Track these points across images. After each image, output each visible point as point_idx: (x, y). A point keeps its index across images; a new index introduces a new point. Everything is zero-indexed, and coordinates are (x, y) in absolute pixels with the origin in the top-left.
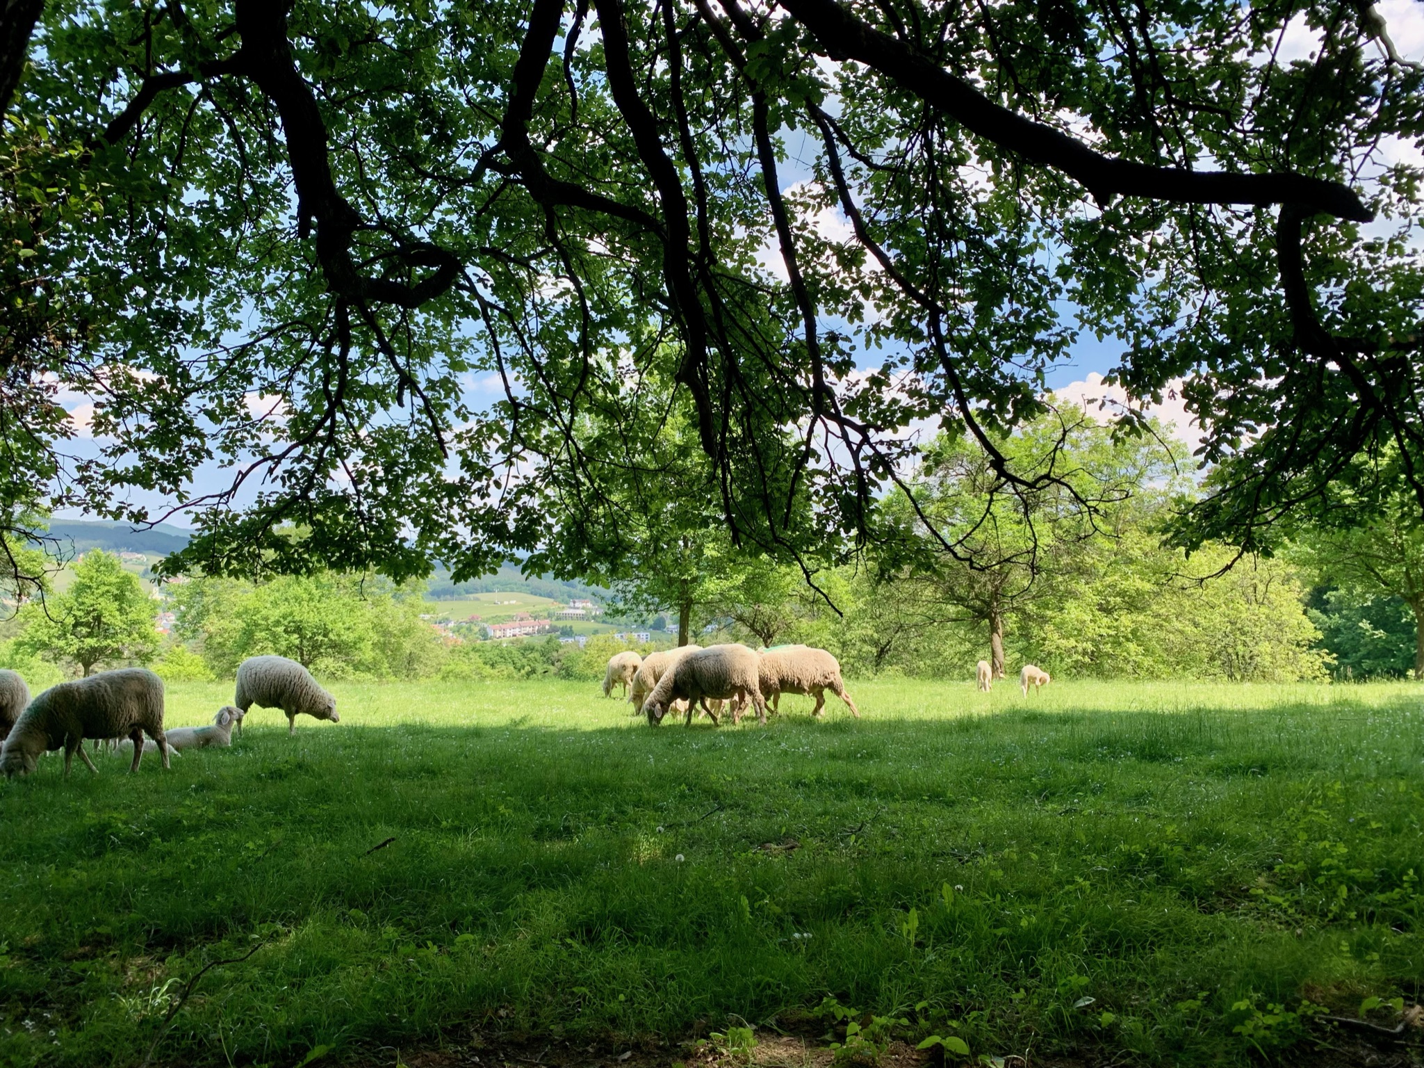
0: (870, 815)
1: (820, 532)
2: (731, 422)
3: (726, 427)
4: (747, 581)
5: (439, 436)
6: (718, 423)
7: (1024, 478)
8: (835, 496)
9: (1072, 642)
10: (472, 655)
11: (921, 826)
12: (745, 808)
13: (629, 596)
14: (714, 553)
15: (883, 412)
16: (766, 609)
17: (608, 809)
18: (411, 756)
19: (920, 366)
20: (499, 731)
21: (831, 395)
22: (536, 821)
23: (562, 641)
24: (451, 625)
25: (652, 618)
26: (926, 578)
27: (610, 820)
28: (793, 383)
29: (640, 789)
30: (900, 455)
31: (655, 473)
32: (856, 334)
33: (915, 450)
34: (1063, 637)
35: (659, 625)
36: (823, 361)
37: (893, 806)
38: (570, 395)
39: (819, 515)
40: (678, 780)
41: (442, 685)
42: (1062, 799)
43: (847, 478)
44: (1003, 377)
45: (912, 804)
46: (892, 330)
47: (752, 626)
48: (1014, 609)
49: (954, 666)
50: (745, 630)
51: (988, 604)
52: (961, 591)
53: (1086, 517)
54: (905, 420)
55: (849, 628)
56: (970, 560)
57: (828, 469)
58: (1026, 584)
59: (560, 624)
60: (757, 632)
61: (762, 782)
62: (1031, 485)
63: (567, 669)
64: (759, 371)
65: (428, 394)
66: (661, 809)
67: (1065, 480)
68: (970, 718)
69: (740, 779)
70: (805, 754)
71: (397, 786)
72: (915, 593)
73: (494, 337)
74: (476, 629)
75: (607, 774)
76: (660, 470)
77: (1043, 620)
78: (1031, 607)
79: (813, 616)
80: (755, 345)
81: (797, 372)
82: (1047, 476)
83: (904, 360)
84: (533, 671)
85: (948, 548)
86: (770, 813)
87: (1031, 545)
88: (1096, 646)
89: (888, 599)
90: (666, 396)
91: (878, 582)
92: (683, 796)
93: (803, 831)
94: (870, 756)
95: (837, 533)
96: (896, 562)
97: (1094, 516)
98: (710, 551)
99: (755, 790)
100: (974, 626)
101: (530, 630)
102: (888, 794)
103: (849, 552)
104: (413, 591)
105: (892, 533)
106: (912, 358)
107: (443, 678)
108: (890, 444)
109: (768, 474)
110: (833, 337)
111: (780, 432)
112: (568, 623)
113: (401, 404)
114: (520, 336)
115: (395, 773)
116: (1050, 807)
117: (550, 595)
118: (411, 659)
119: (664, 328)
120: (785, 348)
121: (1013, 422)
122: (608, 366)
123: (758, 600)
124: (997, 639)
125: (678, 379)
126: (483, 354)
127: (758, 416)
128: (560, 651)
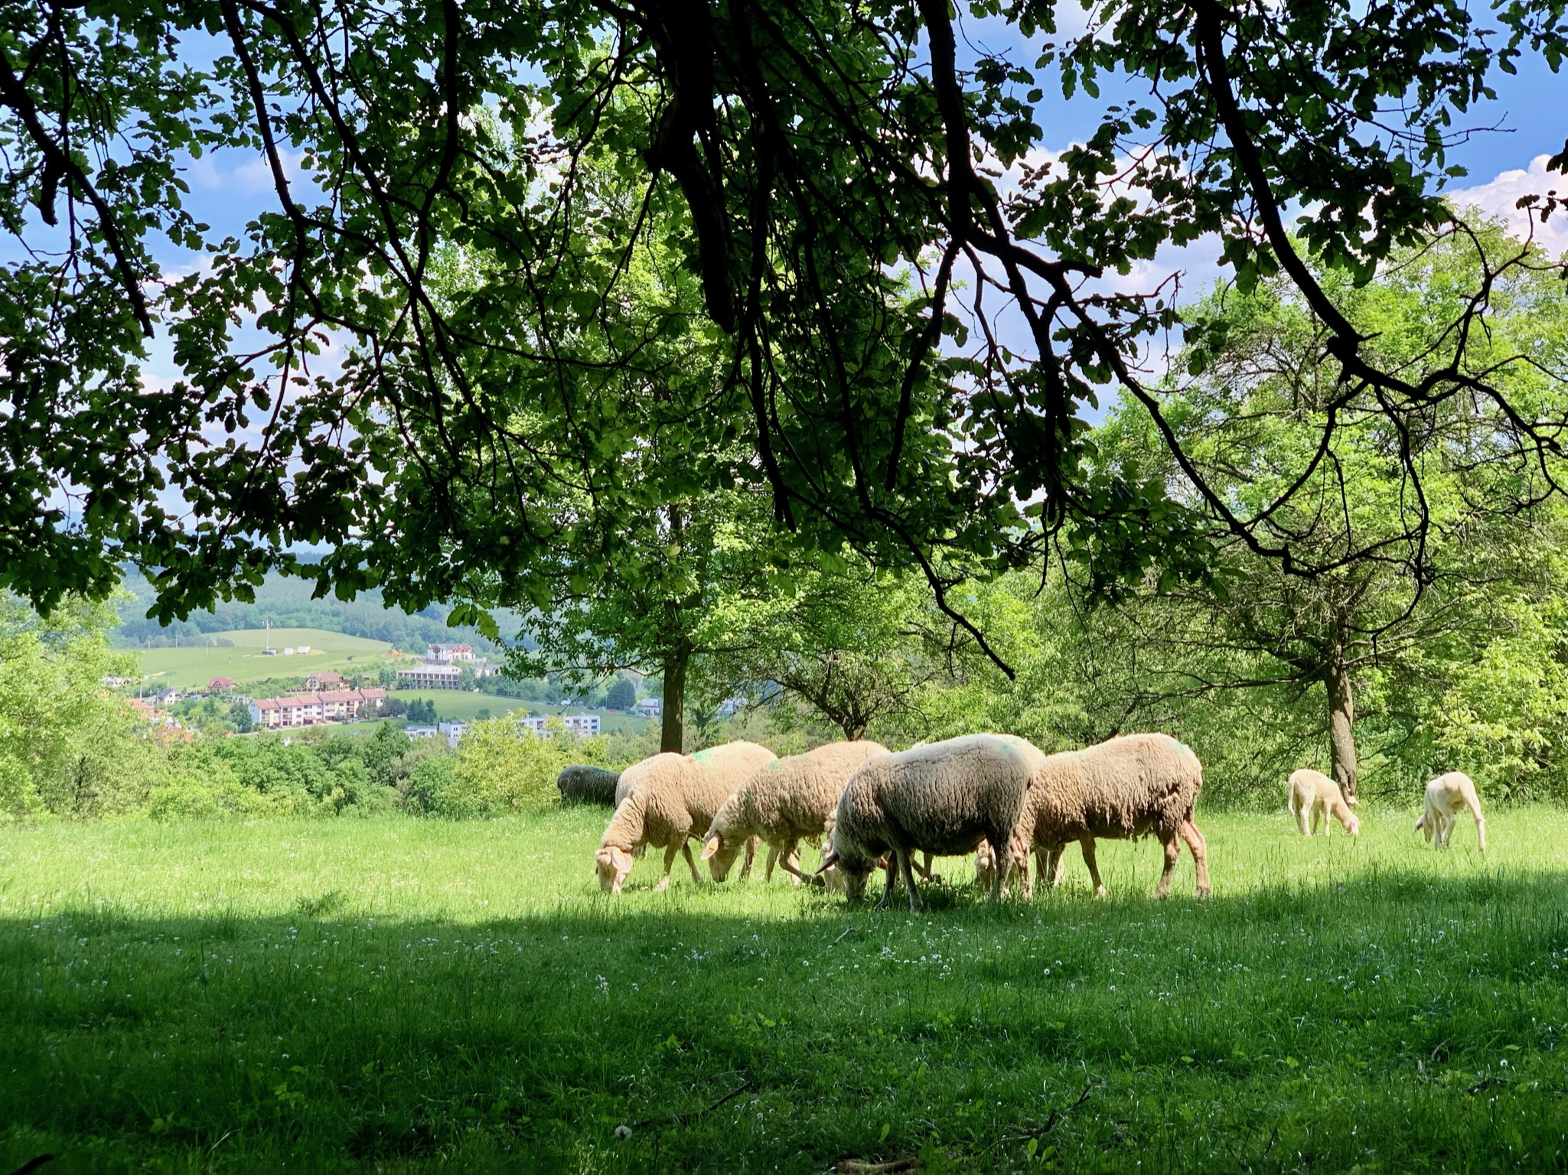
0: (1070, 1099)
1: (967, 497)
2: (772, 255)
3: (761, 267)
4: (810, 601)
5: (132, 288)
6: (743, 258)
7: (1402, 377)
8: (999, 417)
9: (1501, 730)
10: (216, 763)
11: (1177, 1119)
12: (804, 1085)
13: (555, 633)
14: (738, 545)
15: (1100, 227)
16: (850, 662)
17: (510, 1089)
18: (84, 980)
19: (1179, 131)
20: (277, 925)
21: (988, 196)
22: (358, 1117)
23: (412, 733)
24: (170, 700)
25: (604, 685)
26: (1193, 595)
27: (515, 1112)
28: (908, 175)
29: (579, 1046)
30: (1136, 328)
31: (605, 372)
32: (1042, 63)
33: (1169, 317)
34: (1483, 718)
35: (620, 700)
36: (972, 122)
37: (1118, 1077)
38: (419, 201)
39: (963, 458)
40: (659, 1026)
41: (151, 828)
42: (1474, 1061)
43: (1024, 378)
44: (1356, 150)
45: (1160, 1073)
46: (1118, 52)
47: (821, 703)
48: (1378, 661)
49: (1254, 783)
50: (804, 707)
51: (1325, 649)
52: (1263, 621)
53: (1533, 458)
54: (1146, 247)
55: (1029, 700)
56: (1284, 553)
57: (982, 358)
58: (1403, 602)
59: (407, 697)
60: (832, 712)
61: (841, 1028)
62: (1415, 393)
63: (422, 795)
64: (833, 145)
65: (111, 198)
66: (623, 1088)
67: (1491, 380)
68: (1283, 891)
69: (794, 1023)
70: (933, 970)
71: (56, 1045)
72: (1169, 626)
73: (252, 73)
74: (225, 709)
75: (508, 1015)
76: (621, 364)
77: (1440, 682)
78: (1412, 653)
79: (951, 680)
80: (823, 88)
81: (914, 148)
82: (1450, 373)
83: (1144, 118)
84: (351, 798)
85: (1237, 527)
86: (855, 1094)
87: (1415, 521)
88: (1553, 737)
89: (1112, 638)
90: (629, 201)
91: (1092, 603)
92: (671, 1060)
93: (927, 1132)
94: (1070, 972)
95: (1002, 497)
96: (1129, 562)
97: (1550, 456)
98: (727, 539)
99: (825, 1047)
100: (1294, 697)
101: (338, 709)
102: (1107, 1053)
103: (1027, 542)
104: (87, 627)
105: (1121, 496)
106: (1161, 112)
107: (154, 815)
108: (1117, 304)
109: (850, 368)
110: (992, 72)
111: (878, 279)
112: (425, 695)
113: (49, 218)
114: (308, 70)
115: (51, 1017)
116: (1447, 1077)
117: (383, 635)
118: (84, 774)
119: (626, 49)
120: (889, 95)
121: (1379, 249)
122: (503, 134)
123: (833, 644)
124: (1342, 723)
125: (653, 160)
126: (227, 107)
127: (832, 242)
128: (409, 755)
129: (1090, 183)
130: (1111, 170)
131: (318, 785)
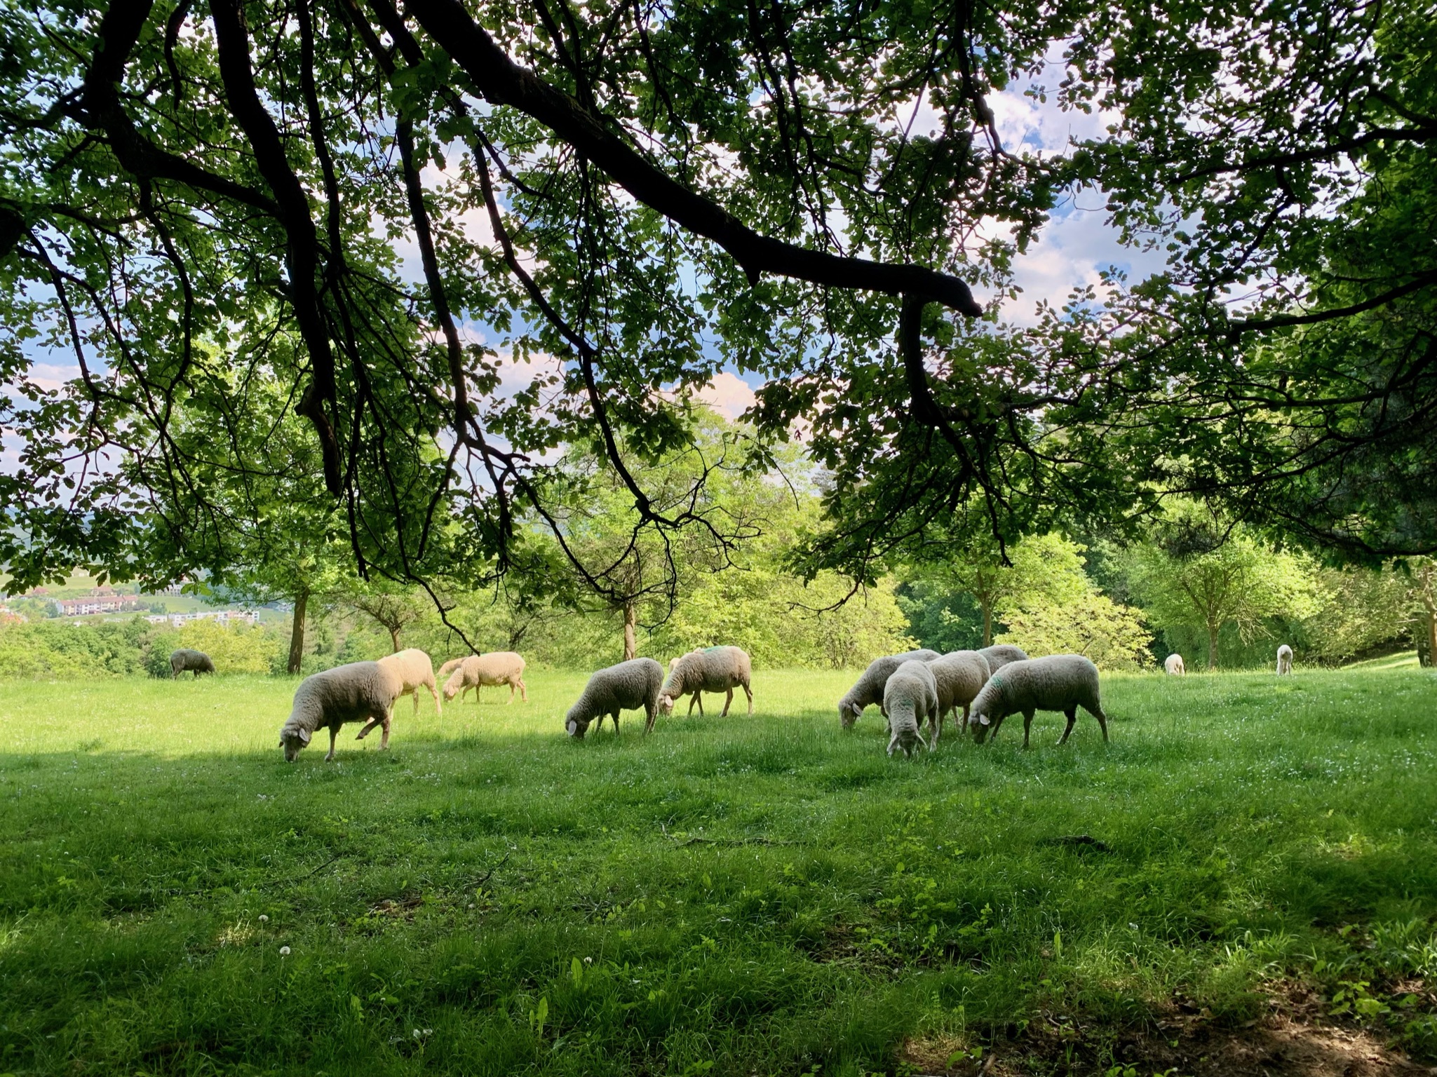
0: (499, 858)
8: (476, 519)
10: (35, 637)
11: (550, 868)
12: (363, 854)
15: (531, 431)
17: (199, 868)
19: (570, 387)
21: (473, 411)
22: (108, 890)
28: (433, 395)
29: (240, 838)
30: (545, 481)
32: (502, 346)
33: (561, 477)
34: (689, 623)
36: (466, 372)
37: (522, 842)
39: (457, 537)
40: (284, 824)
42: (687, 827)
46: (540, 344)
47: (378, 616)
48: (647, 600)
49: (587, 651)
57: (468, 491)
60: (383, 622)
69: (357, 817)
70: (431, 782)
73: (68, 306)
80: (390, 352)
81: (436, 383)
82: (688, 515)
83: (553, 380)
91: (520, 610)
93: (426, 882)
96: (538, 592)
99: (374, 831)
100: (609, 616)
101: (109, 606)
103: (488, 576)
105: (536, 560)
108: (537, 470)
110: (477, 349)
111: (416, 442)
116: (676, 834)
124: (630, 628)
126: (55, 324)
128: (150, 633)
129: (528, 410)
130: (537, 405)
131: (96, 648)
